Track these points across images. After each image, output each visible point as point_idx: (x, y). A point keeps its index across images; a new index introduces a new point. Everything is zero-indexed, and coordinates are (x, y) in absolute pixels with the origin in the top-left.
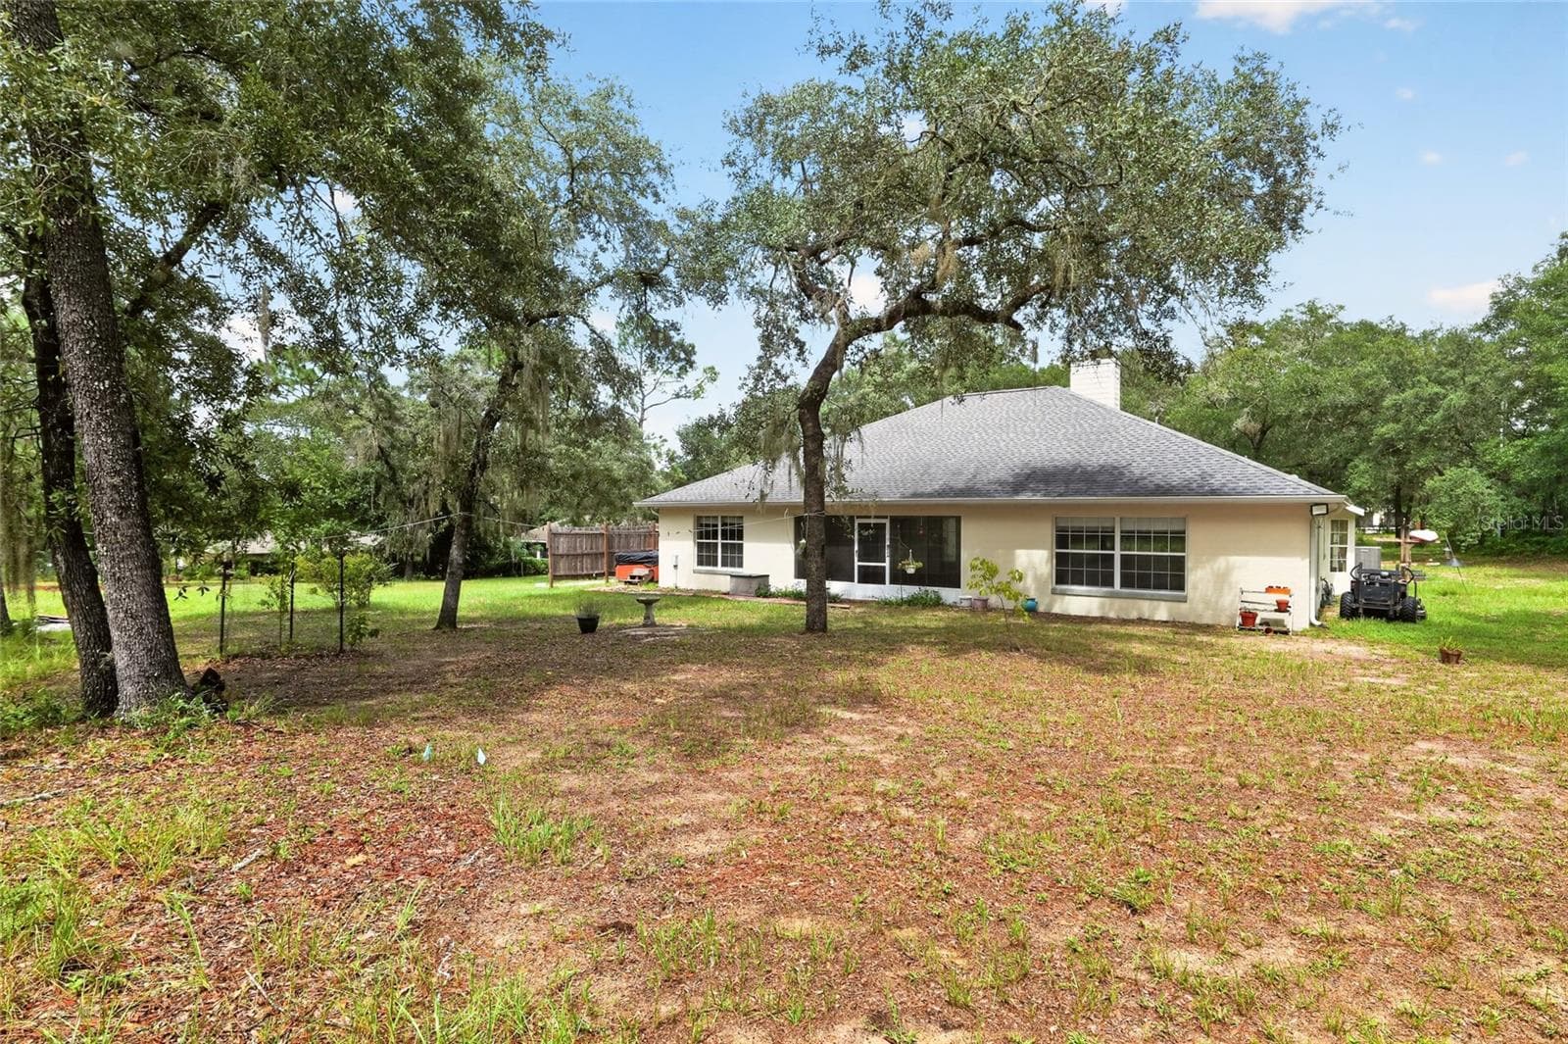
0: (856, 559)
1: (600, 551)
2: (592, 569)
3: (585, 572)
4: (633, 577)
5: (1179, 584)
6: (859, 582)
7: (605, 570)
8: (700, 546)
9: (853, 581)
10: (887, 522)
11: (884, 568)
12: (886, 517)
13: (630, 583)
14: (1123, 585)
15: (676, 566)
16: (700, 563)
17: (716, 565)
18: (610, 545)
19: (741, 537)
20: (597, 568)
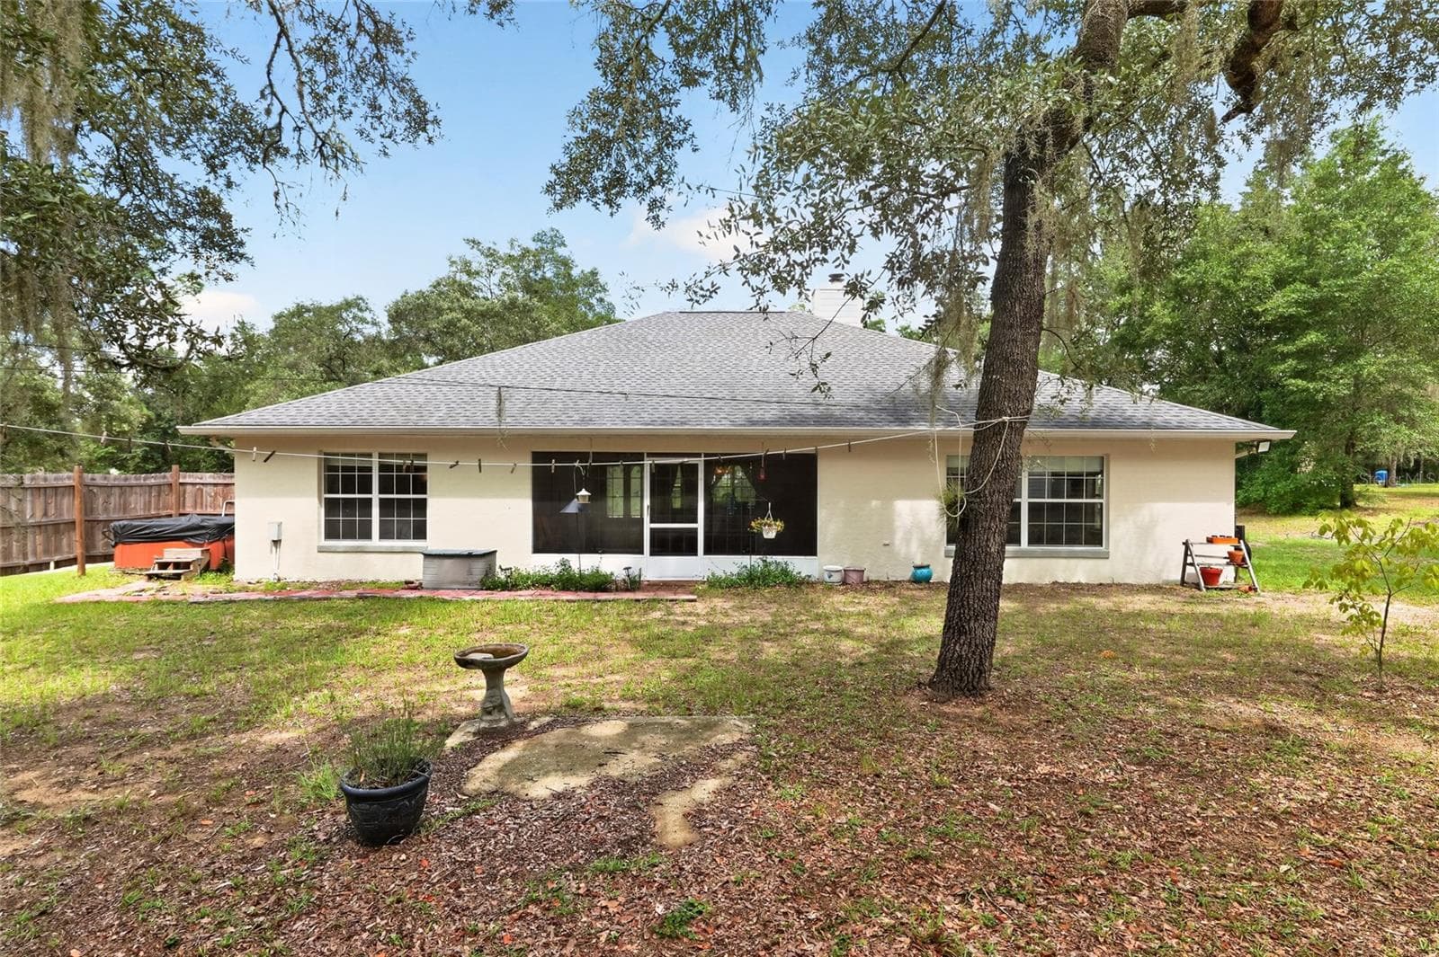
0: (647, 518)
1: (66, 517)
2: (47, 552)
3: (31, 560)
4: (164, 566)
5: (1095, 537)
6: (652, 554)
7: (78, 551)
8: (331, 506)
9: (641, 552)
10: (700, 461)
11: (695, 530)
12: (698, 455)
13: (159, 577)
14: (1031, 542)
15: (276, 543)
16: (331, 532)
17: (368, 536)
18: (88, 507)
19: (421, 487)
20: (58, 550)
